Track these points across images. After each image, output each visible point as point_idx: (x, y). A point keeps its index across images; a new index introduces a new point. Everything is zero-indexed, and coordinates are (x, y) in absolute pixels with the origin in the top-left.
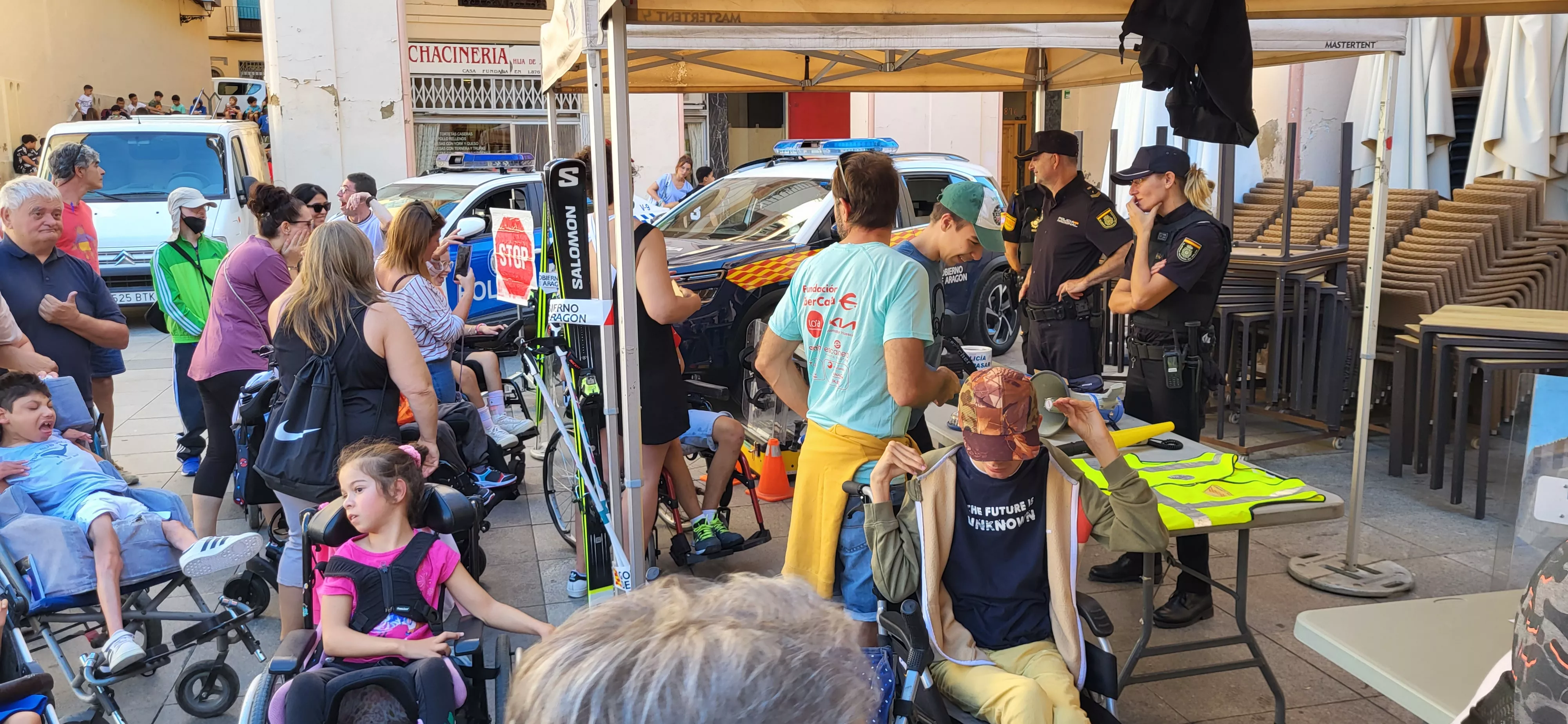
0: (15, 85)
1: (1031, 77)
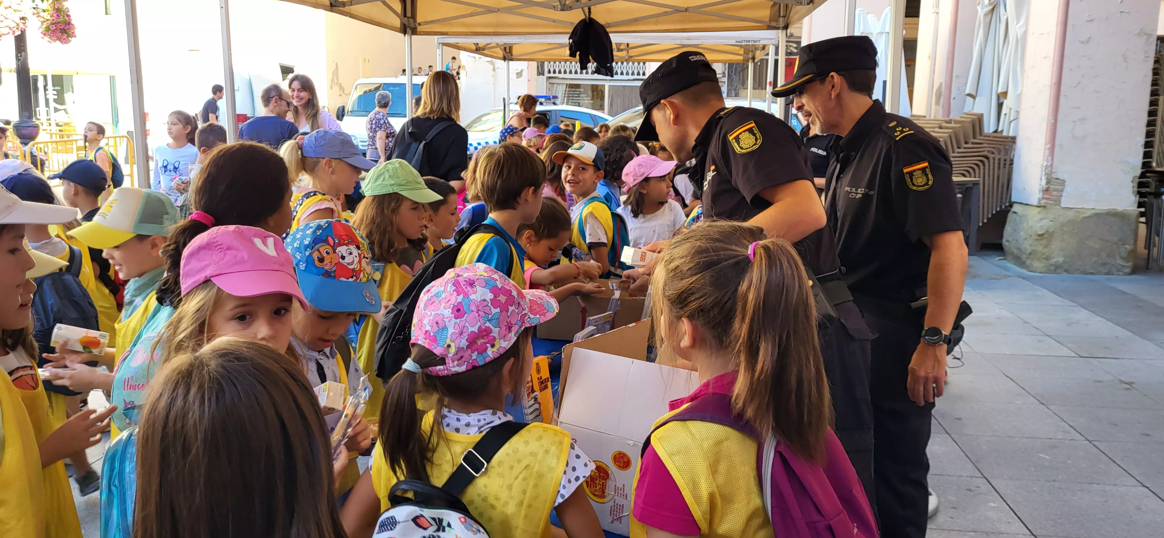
0: (367, 61)
1: (746, 56)
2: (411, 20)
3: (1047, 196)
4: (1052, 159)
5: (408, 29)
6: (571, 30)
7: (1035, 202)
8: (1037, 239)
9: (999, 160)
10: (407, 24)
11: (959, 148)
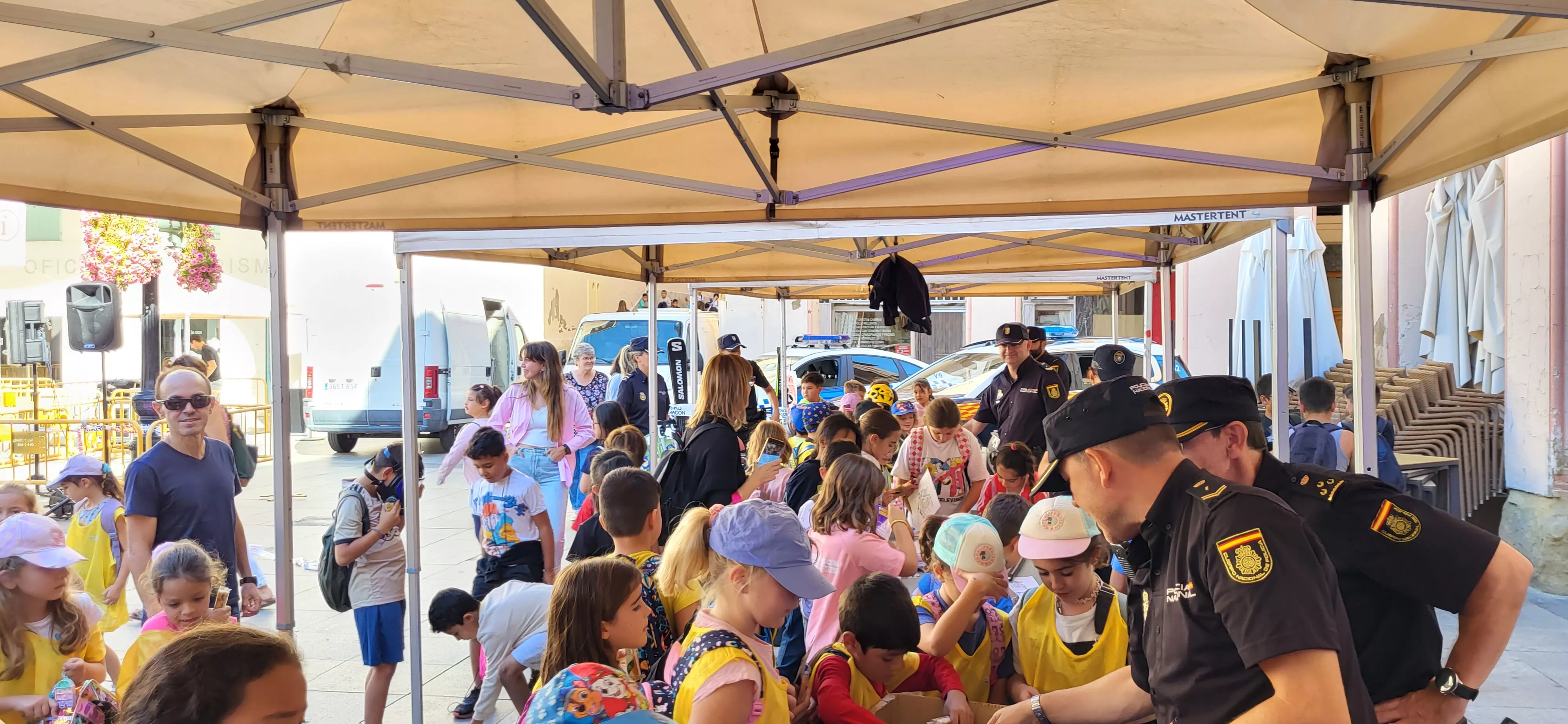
0: (596, 285)
2: (656, 264)
3: (1561, 483)
4: (1563, 430)
5: (651, 276)
6: (872, 273)
7: (1544, 492)
8: (1553, 545)
9: (1482, 427)
10: (650, 268)
11: (1421, 412)
